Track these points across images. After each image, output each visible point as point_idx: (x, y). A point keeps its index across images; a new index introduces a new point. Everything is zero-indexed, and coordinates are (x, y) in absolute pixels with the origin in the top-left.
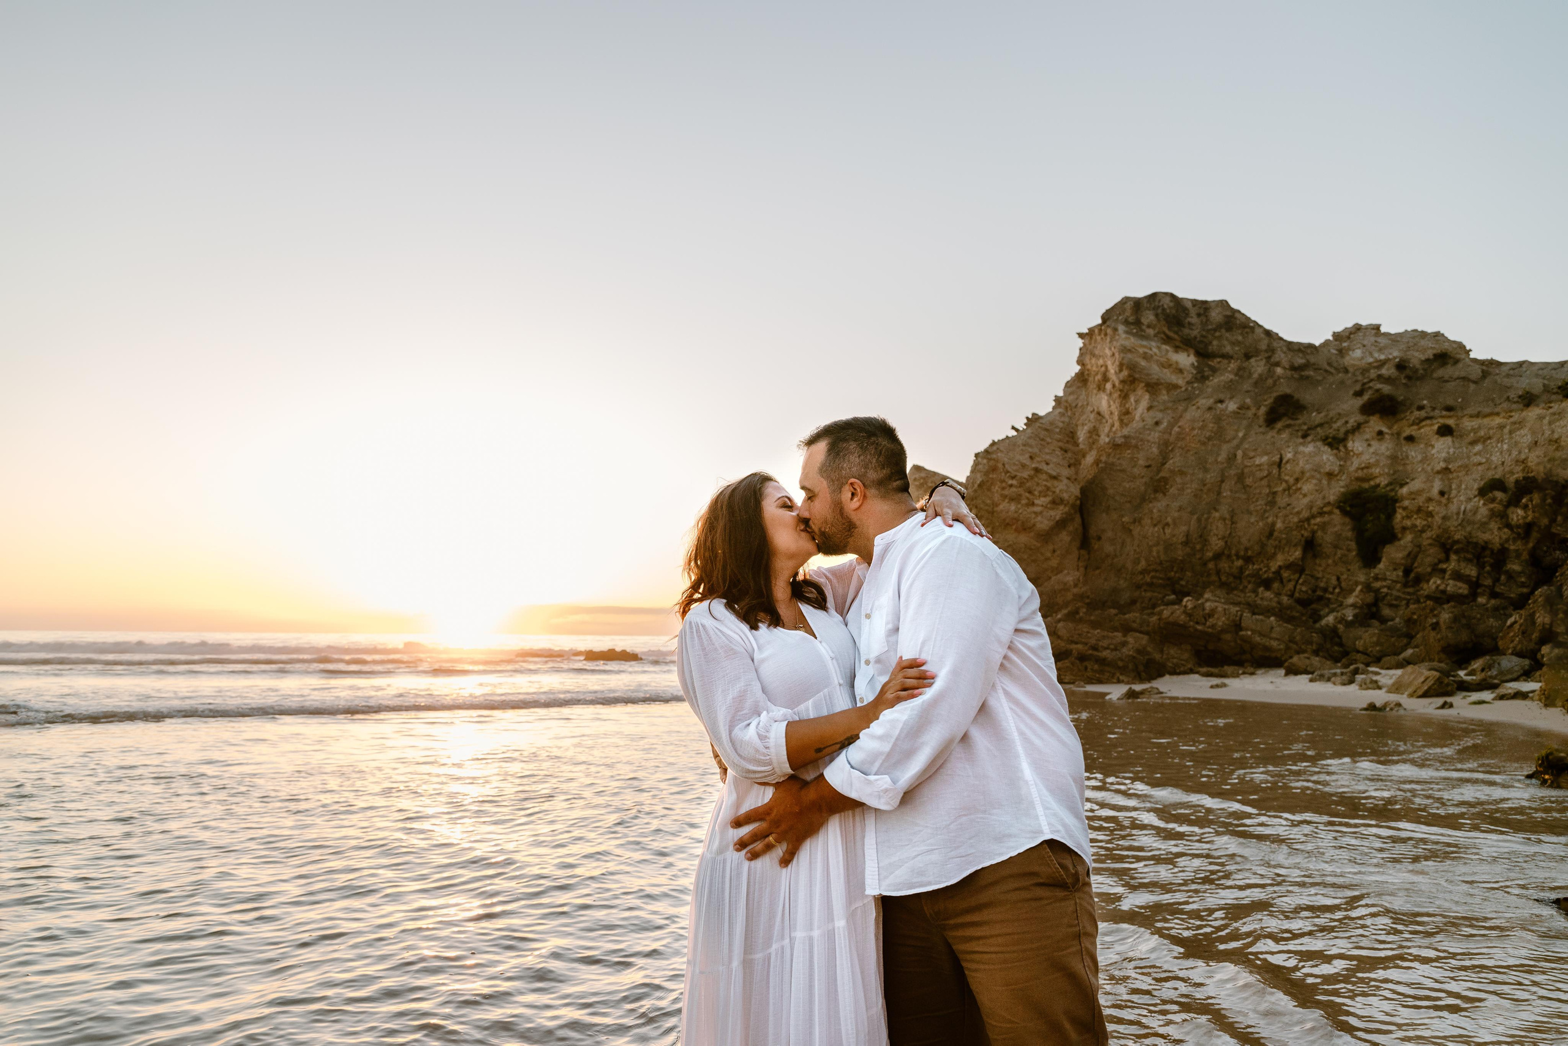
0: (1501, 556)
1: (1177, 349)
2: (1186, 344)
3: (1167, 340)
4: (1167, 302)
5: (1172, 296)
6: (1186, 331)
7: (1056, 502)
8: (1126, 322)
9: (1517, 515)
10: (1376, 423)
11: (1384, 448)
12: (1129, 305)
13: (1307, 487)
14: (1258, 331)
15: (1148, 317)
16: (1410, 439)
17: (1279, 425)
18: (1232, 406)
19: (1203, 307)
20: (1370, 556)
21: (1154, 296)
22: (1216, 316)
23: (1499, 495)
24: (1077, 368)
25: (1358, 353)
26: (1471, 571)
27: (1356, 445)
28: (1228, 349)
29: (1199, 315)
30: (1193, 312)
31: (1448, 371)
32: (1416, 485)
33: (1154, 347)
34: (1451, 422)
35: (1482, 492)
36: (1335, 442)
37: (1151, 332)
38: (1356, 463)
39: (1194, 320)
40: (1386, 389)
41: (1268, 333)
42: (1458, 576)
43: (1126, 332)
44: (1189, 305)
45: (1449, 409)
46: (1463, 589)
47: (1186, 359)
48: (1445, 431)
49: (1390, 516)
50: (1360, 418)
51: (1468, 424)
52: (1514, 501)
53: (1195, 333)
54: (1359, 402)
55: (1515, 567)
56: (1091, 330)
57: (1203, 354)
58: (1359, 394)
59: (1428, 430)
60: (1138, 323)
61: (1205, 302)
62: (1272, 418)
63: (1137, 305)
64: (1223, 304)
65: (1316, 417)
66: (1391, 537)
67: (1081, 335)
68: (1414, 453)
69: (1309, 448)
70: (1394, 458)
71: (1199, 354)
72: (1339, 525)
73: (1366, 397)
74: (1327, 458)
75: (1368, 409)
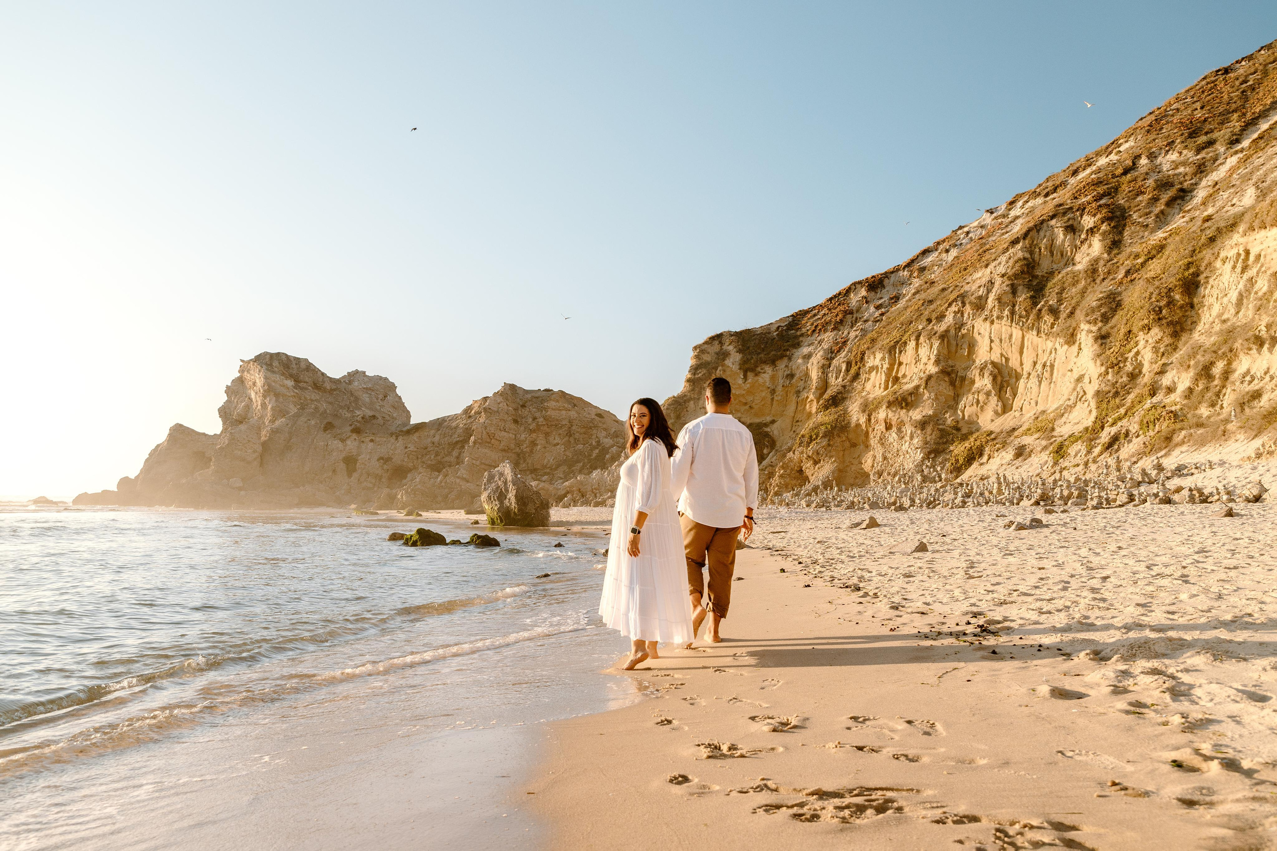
0: (381, 477)
1: (286, 378)
2: (291, 376)
3: (283, 374)
4: (284, 357)
5: (286, 355)
6: (291, 371)
7: (255, 451)
8: (266, 364)
9: (385, 467)
10: (354, 436)
11: (356, 443)
12: (268, 356)
13: (335, 454)
14: (319, 373)
15: (276, 363)
16: (363, 442)
17: (327, 432)
18: (313, 422)
19: (298, 360)
20: (350, 475)
21: (279, 353)
22: (303, 365)
23: (382, 461)
24: (239, 375)
25: (356, 383)
26: (373, 481)
27: (349, 442)
28: (307, 379)
29: (296, 364)
30: (294, 362)
31: (374, 421)
32: (362, 456)
33: (277, 377)
34: (373, 438)
35: (378, 460)
36: (343, 440)
37: (276, 369)
38: (348, 448)
39: (294, 366)
40: (358, 425)
41: (323, 374)
42: (371, 483)
43: (267, 369)
44: (292, 359)
45: (373, 434)
46: (371, 485)
47: (290, 383)
48: (372, 441)
49: (355, 465)
50: (350, 434)
51: (378, 439)
52: (385, 463)
53: (294, 372)
54: (351, 428)
55: (383, 480)
56: (249, 362)
57: (297, 381)
58: (351, 425)
59: (368, 439)
60: (271, 365)
61: (299, 358)
62: (325, 429)
63: (272, 356)
64: (306, 360)
65: (339, 431)
66: (355, 470)
67: (242, 361)
68: (363, 446)
69: (336, 442)
70: (358, 447)
71: (295, 381)
72: (342, 466)
73: (353, 427)
74: (340, 445)
75: (353, 431)
